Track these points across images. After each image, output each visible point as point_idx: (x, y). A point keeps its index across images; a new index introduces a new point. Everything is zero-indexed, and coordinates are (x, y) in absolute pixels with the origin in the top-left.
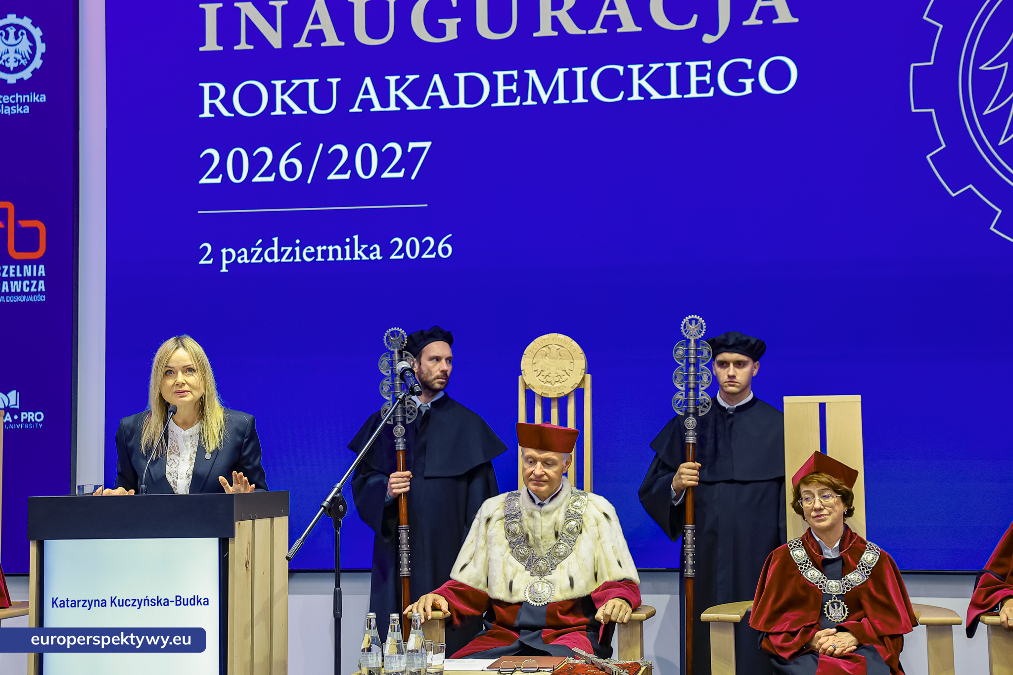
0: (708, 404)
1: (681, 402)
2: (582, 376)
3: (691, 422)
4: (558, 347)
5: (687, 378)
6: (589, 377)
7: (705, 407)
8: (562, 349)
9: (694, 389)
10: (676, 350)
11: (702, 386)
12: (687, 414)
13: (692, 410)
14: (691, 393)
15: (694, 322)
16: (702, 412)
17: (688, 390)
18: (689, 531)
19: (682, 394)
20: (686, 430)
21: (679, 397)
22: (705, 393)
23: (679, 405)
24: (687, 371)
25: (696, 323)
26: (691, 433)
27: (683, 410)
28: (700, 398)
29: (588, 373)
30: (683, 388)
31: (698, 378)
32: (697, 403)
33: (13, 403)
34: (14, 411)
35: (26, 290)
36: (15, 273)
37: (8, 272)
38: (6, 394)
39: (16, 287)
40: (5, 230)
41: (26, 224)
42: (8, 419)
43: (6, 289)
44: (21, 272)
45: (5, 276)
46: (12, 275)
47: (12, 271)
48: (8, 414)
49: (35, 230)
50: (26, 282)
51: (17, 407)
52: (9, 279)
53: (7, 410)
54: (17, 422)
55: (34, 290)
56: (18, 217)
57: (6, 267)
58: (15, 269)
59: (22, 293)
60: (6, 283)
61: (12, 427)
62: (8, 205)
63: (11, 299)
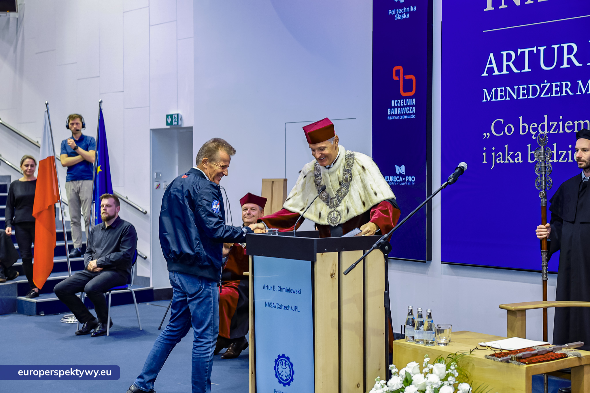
33: (403, 171)
34: (403, 176)
35: (407, 112)
36: (403, 104)
37: (400, 103)
38: (400, 167)
39: (404, 111)
40: (399, 81)
41: (407, 77)
42: (401, 180)
43: (399, 112)
44: (406, 103)
45: (399, 105)
46: (402, 105)
47: (402, 103)
48: (401, 177)
49: (411, 80)
50: (408, 108)
51: (404, 174)
52: (401, 107)
53: (400, 175)
54: (404, 181)
55: (410, 112)
56: (404, 74)
57: (399, 101)
58: (403, 101)
59: (406, 114)
60: (399, 109)
61: (403, 184)
62: (400, 68)
63: (401, 118)
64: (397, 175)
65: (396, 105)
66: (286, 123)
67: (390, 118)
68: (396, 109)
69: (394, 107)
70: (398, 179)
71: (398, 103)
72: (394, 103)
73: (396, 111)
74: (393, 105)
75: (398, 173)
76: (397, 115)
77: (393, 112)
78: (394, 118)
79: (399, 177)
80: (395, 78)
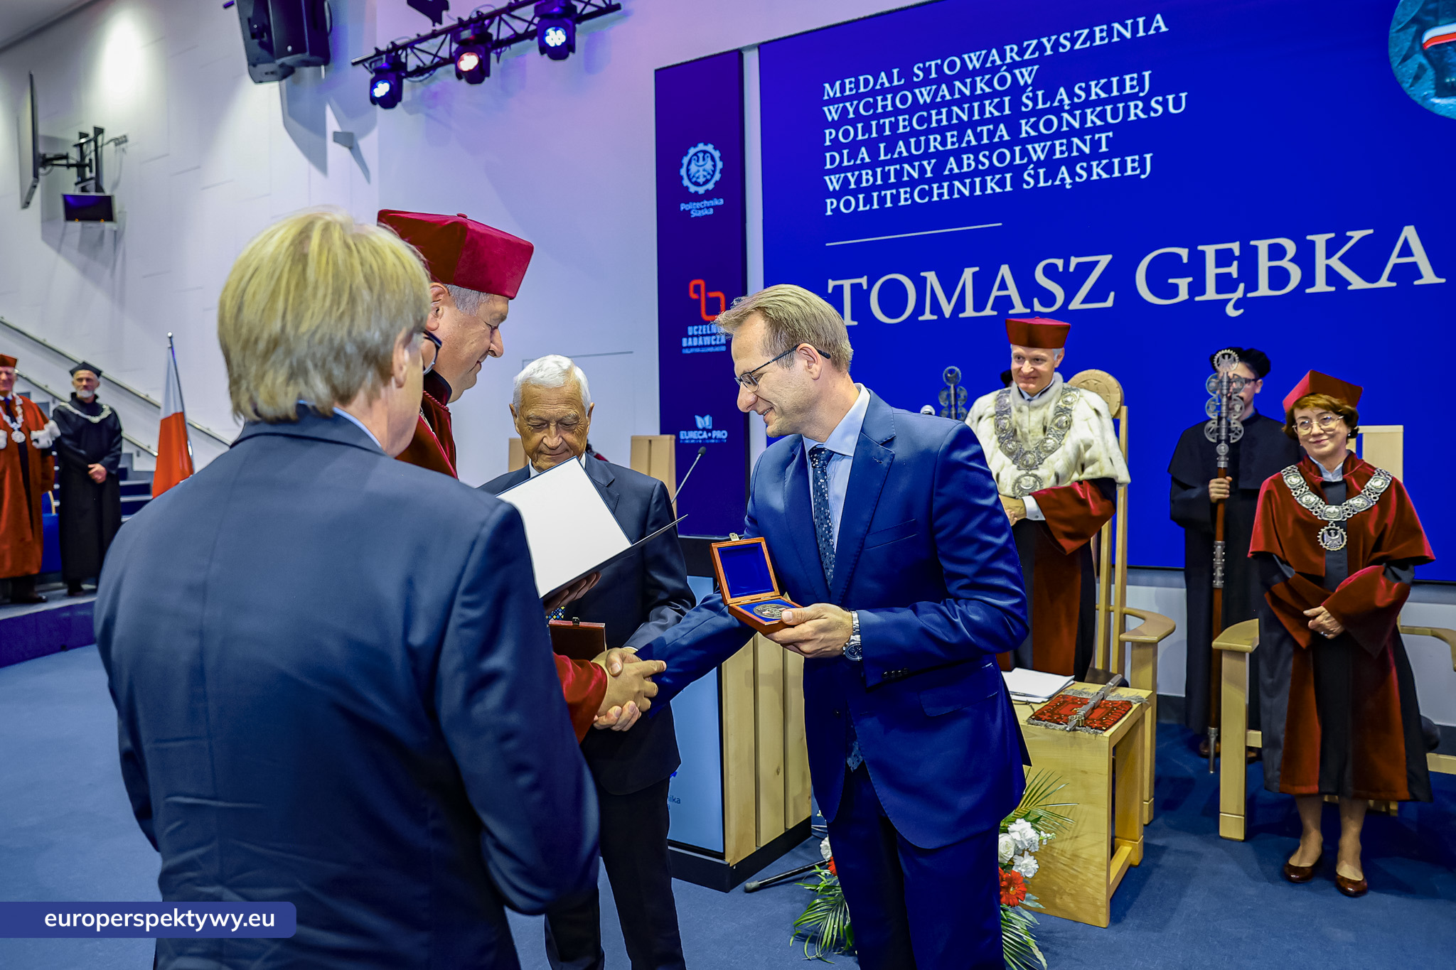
0: (1240, 431)
1: (1213, 430)
2: (1117, 408)
3: (1223, 449)
4: (1096, 382)
5: (1219, 408)
6: (1124, 409)
7: (1237, 434)
8: (1099, 383)
9: (1226, 418)
10: (1209, 383)
11: (1234, 416)
12: (1219, 441)
13: (1223, 438)
14: (1224, 422)
15: (1227, 356)
16: (1234, 439)
17: (1220, 419)
18: (1219, 547)
19: (1214, 423)
20: (1218, 456)
21: (1212, 425)
22: (1236, 422)
23: (1211, 433)
24: (1220, 401)
25: (1229, 357)
26: (1223, 458)
27: (1216, 437)
28: (1232, 426)
29: (1125, 405)
30: (1216, 417)
31: (1230, 409)
32: (1229, 431)
33: (707, 424)
34: (708, 431)
35: (713, 343)
36: (706, 331)
37: (702, 331)
38: (703, 416)
39: (707, 340)
40: (698, 301)
41: (712, 295)
42: (705, 435)
43: (701, 343)
44: (710, 330)
45: (700, 333)
46: (704, 333)
47: (704, 330)
48: (705, 433)
49: (718, 299)
50: (713, 337)
51: (710, 427)
52: (703, 335)
53: (704, 429)
54: (710, 438)
55: (718, 343)
56: (708, 290)
57: (700, 327)
58: (706, 328)
59: (711, 345)
60: (700, 338)
61: (707, 441)
62: (701, 282)
63: (703, 350)
64: (698, 430)
65: (696, 333)
66: (523, 361)
67: (686, 351)
68: (695, 339)
69: (693, 336)
70: (701, 435)
71: (697, 330)
72: (691, 330)
73: (695, 342)
74: (690, 333)
75: (700, 426)
76: (697, 346)
77: (690, 343)
78: (692, 350)
79: (701, 432)
80: (694, 296)
